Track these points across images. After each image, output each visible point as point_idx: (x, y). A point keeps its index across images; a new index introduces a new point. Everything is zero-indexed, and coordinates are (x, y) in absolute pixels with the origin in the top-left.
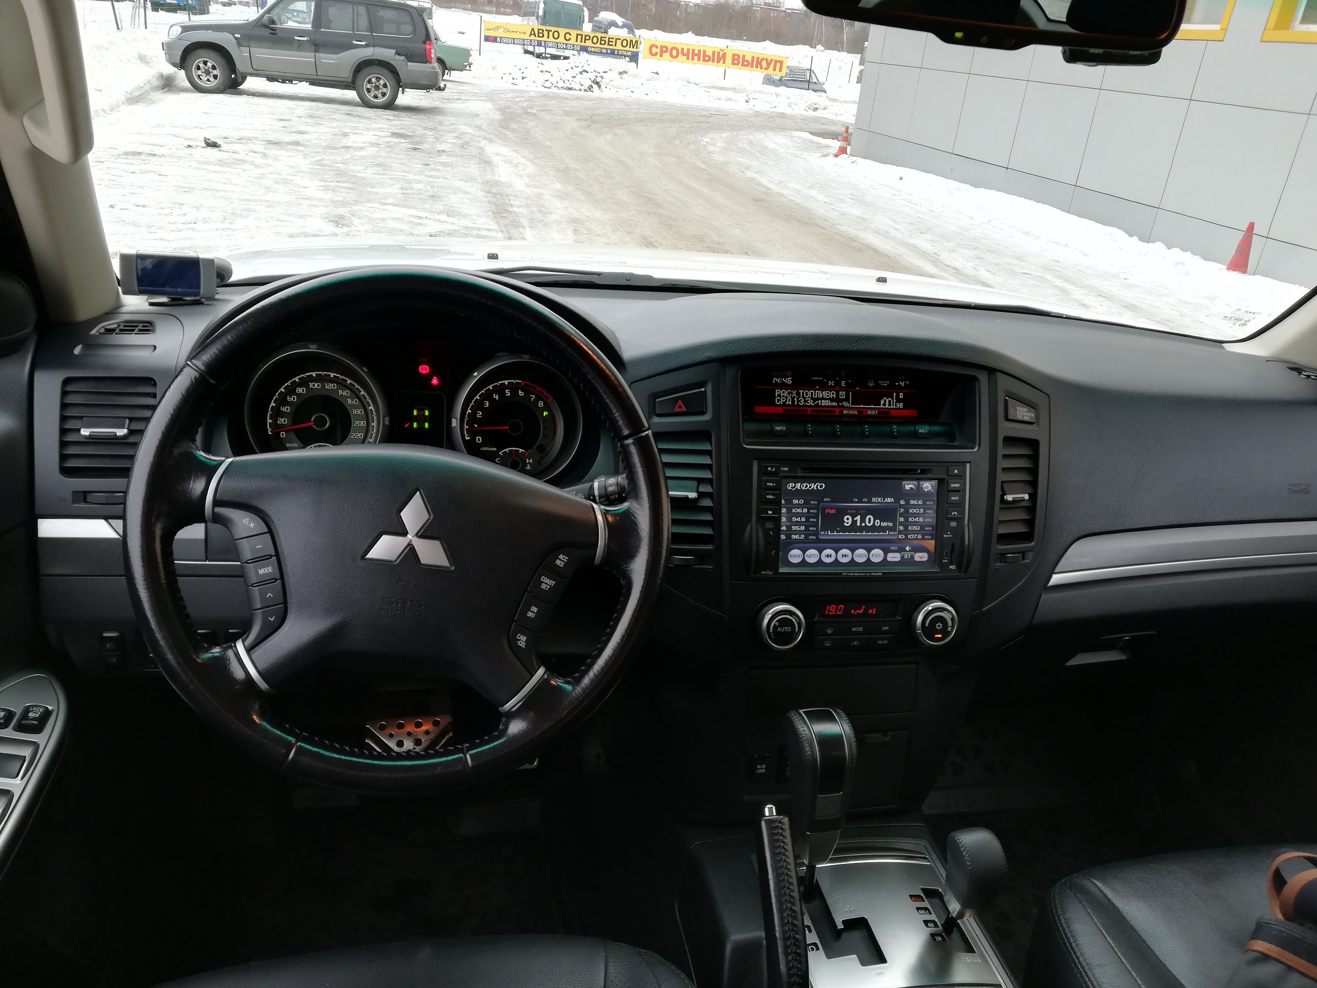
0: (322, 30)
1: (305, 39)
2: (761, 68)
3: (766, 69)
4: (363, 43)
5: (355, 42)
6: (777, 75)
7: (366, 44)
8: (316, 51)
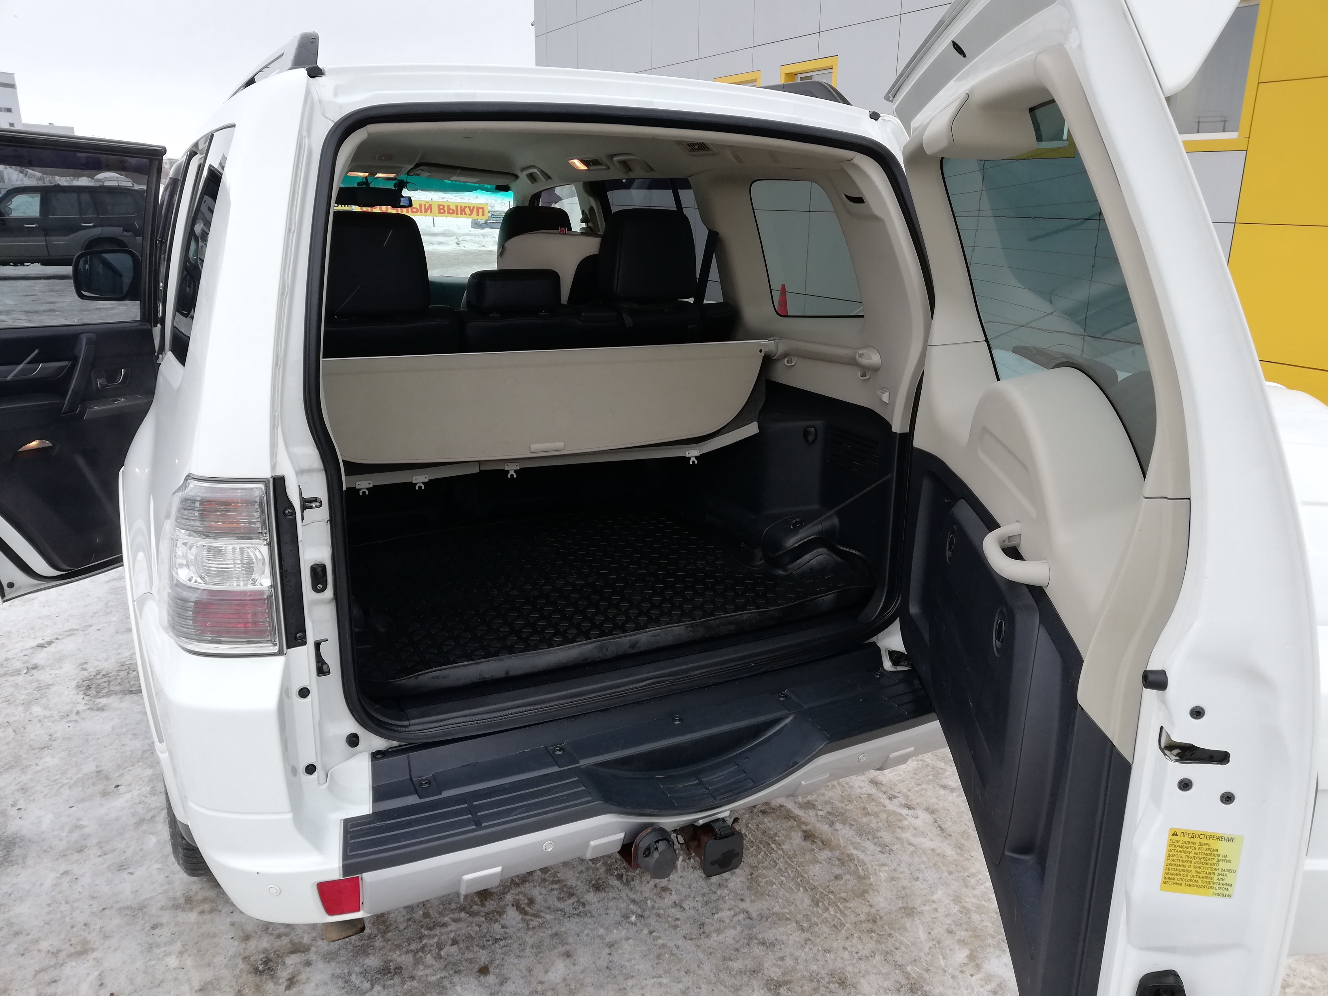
0: (50, 217)
1: (35, 226)
2: (466, 214)
3: (471, 214)
4: (91, 225)
5: (83, 224)
6: (482, 220)
7: (94, 226)
8: (46, 235)
